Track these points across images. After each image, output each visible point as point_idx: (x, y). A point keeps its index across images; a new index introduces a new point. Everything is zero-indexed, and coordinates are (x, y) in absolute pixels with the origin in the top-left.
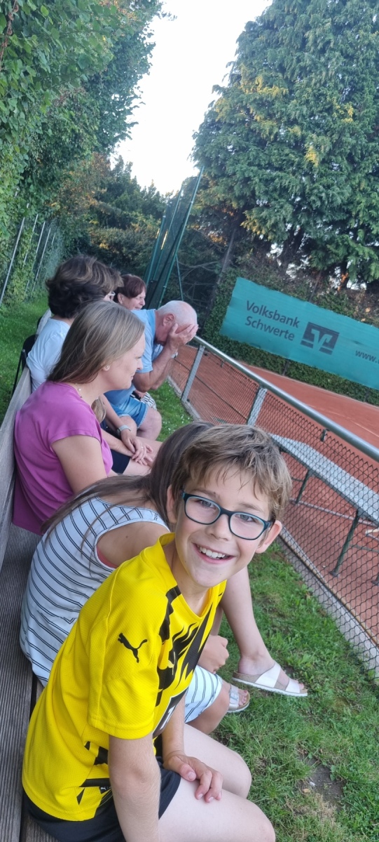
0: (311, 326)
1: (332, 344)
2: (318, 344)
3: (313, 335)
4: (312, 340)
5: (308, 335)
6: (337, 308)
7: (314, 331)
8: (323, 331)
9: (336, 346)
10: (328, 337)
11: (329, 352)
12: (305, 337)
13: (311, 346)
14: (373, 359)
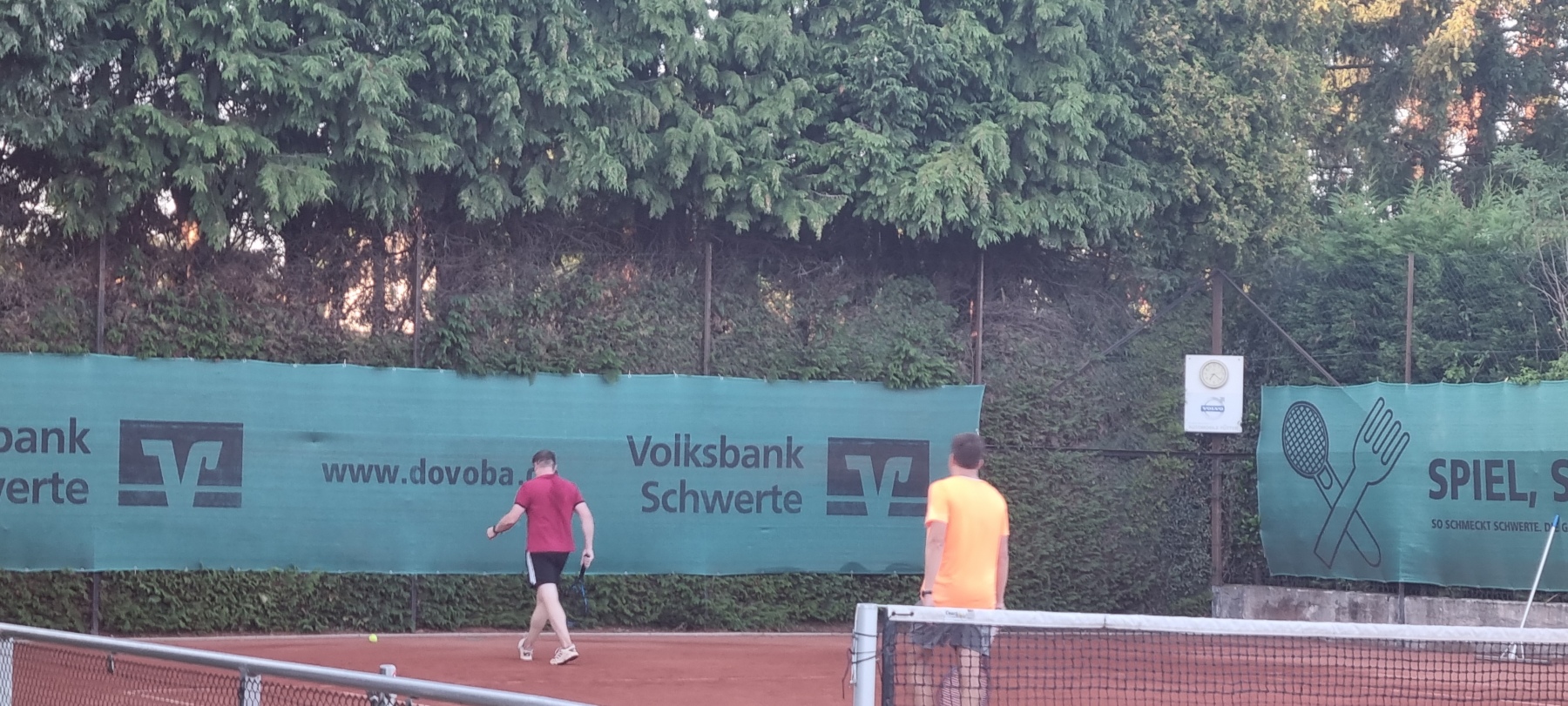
0: (133, 433)
1: (230, 468)
2: (180, 487)
3: (154, 462)
4: (157, 478)
5: (135, 466)
6: (203, 343)
7: (150, 447)
8: (183, 435)
9: (246, 472)
10: (207, 453)
11: (232, 501)
12: (126, 476)
13: (160, 500)
14: (387, 474)
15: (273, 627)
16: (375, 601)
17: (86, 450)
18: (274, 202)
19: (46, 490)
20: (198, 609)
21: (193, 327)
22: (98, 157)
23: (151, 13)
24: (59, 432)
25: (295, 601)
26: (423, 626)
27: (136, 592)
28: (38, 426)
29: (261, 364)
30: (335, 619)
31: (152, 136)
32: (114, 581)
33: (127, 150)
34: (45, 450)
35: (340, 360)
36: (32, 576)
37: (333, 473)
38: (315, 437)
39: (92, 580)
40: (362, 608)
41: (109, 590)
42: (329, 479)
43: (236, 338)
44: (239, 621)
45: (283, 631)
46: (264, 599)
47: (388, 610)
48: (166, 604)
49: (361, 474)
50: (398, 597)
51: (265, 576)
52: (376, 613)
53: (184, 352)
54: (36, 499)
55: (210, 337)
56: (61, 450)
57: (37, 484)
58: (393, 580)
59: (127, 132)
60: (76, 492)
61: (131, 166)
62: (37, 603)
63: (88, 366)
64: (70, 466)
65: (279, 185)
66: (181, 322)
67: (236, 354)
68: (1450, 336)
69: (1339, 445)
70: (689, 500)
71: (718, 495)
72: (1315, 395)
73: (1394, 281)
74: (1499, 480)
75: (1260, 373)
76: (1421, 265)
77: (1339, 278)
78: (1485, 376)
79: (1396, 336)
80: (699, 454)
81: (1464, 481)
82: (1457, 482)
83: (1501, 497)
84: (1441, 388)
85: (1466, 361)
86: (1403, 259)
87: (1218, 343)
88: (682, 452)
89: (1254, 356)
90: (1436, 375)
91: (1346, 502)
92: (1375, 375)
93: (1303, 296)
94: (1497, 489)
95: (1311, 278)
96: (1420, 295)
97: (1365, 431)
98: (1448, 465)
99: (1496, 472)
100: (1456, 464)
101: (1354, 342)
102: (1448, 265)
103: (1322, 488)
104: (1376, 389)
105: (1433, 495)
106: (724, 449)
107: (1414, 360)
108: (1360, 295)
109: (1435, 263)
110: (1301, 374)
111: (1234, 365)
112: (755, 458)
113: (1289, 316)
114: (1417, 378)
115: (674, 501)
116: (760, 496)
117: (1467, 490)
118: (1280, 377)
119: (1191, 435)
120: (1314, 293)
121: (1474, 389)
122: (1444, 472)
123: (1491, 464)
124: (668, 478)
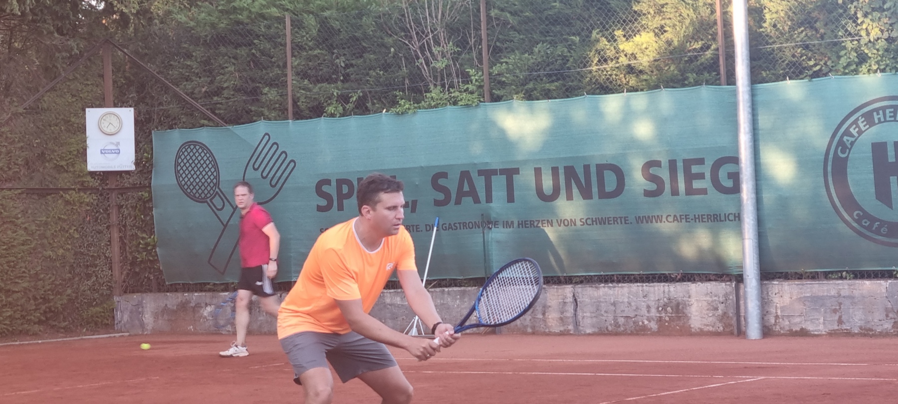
68: (329, 80)
69: (229, 173)
72: (204, 135)
73: (275, 40)
75: (149, 120)
76: (298, 25)
77: (220, 40)
78: (362, 108)
79: (279, 83)
81: (349, 195)
82: (341, 197)
84: (321, 124)
85: (344, 99)
86: (281, 20)
87: (110, 98)
89: (143, 107)
90: (317, 111)
92: (260, 115)
93: (189, 56)
95: (196, 40)
96: (298, 48)
97: (253, 161)
98: (334, 183)
100: (340, 182)
101: (237, 90)
102: (323, 23)
103: (215, 211)
104: (261, 127)
105: (320, 209)
107: (295, 103)
108: (243, 52)
109: (310, 21)
110: (194, 120)
111: (127, 115)
113: (174, 73)
114: (298, 115)
118: (170, 123)
119: (93, 174)
120: (199, 53)
121: (354, 122)
122: (331, 190)
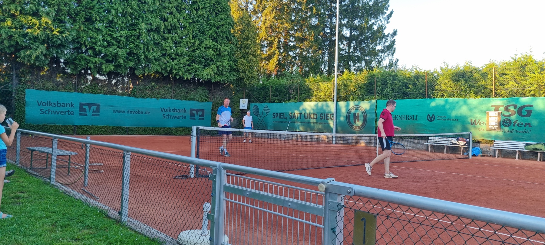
0: (81, 105)
1: (98, 110)
2: (89, 113)
3: (85, 109)
4: (86, 112)
5: (82, 109)
6: (93, 91)
7: (84, 107)
8: (90, 105)
9: (100, 111)
10: (94, 108)
11: (98, 115)
12: (80, 111)
13: (86, 115)
14: (123, 112)
15: (104, 134)
16: (121, 130)
17: (74, 107)
18: (104, 70)
19: (67, 113)
20: (92, 131)
21: (92, 89)
22: (75, 62)
23: (84, 40)
24: (69, 104)
25: (108, 130)
26: (129, 134)
27: (82, 129)
28: (65, 103)
29: (103, 95)
30: (115, 133)
31: (84, 59)
32: (78, 127)
33: (80, 61)
34: (67, 107)
35: (116, 95)
36: (64, 126)
37: (115, 112)
38: (112, 106)
39: (75, 127)
40: (119, 131)
41: (77, 128)
42: (114, 112)
43: (99, 91)
44: (99, 133)
45: (106, 135)
46: (103, 130)
47: (123, 132)
48: (87, 130)
49: (119, 112)
50: (125, 130)
51: (103, 127)
52: (121, 132)
53: (90, 92)
54: (65, 114)
55: (95, 90)
56: (69, 107)
57: (65, 112)
58: (124, 128)
59: (80, 58)
60: (72, 113)
61: (80, 63)
62: (65, 130)
63: (74, 94)
64: (71, 109)
65: (105, 67)
66: (90, 88)
67: (99, 93)
68: (276, 97)
69: (261, 111)
70: (170, 117)
71: (174, 116)
72: (257, 104)
73: (268, 89)
74: (282, 116)
75: (250, 102)
76: (272, 87)
77: (261, 89)
78: (281, 102)
79: (269, 97)
80: (171, 110)
81: (277, 116)
82: (276, 116)
83: (282, 118)
84: (274, 104)
85: (278, 100)
86: (270, 86)
87: (244, 98)
88: (168, 110)
89: (249, 99)
90: (274, 102)
91: (261, 119)
92: (266, 102)
93: (256, 91)
94: (282, 117)
95: (257, 89)
96: (272, 91)
97: (264, 110)
99: (282, 115)
100: (276, 114)
101: (263, 97)
102: (276, 87)
103: (258, 117)
104: (266, 104)
105: (273, 118)
106: (175, 110)
107: (271, 100)
108: (264, 91)
109: (274, 87)
110: (256, 102)
111: (247, 100)
112: (179, 111)
113: (254, 94)
114: (271, 102)
115: (167, 117)
116: (180, 116)
117: (278, 117)
118: (253, 102)
119: (240, 110)
120: (258, 91)
121: (279, 104)
122: (275, 115)
123: (281, 114)
124: (167, 113)
